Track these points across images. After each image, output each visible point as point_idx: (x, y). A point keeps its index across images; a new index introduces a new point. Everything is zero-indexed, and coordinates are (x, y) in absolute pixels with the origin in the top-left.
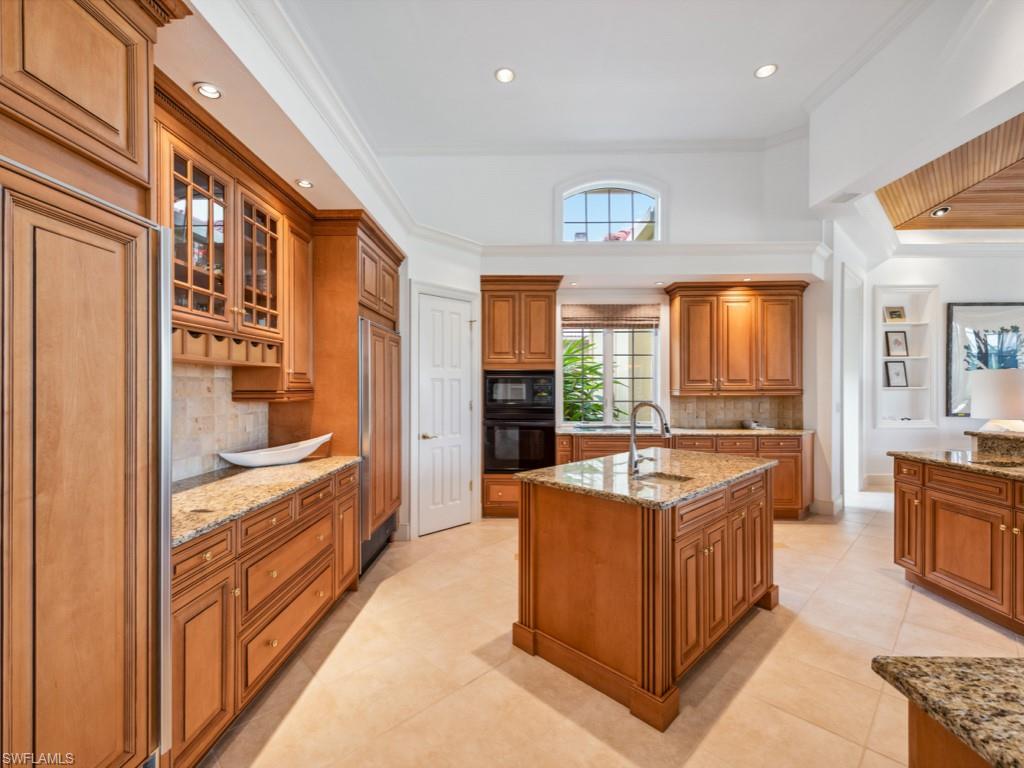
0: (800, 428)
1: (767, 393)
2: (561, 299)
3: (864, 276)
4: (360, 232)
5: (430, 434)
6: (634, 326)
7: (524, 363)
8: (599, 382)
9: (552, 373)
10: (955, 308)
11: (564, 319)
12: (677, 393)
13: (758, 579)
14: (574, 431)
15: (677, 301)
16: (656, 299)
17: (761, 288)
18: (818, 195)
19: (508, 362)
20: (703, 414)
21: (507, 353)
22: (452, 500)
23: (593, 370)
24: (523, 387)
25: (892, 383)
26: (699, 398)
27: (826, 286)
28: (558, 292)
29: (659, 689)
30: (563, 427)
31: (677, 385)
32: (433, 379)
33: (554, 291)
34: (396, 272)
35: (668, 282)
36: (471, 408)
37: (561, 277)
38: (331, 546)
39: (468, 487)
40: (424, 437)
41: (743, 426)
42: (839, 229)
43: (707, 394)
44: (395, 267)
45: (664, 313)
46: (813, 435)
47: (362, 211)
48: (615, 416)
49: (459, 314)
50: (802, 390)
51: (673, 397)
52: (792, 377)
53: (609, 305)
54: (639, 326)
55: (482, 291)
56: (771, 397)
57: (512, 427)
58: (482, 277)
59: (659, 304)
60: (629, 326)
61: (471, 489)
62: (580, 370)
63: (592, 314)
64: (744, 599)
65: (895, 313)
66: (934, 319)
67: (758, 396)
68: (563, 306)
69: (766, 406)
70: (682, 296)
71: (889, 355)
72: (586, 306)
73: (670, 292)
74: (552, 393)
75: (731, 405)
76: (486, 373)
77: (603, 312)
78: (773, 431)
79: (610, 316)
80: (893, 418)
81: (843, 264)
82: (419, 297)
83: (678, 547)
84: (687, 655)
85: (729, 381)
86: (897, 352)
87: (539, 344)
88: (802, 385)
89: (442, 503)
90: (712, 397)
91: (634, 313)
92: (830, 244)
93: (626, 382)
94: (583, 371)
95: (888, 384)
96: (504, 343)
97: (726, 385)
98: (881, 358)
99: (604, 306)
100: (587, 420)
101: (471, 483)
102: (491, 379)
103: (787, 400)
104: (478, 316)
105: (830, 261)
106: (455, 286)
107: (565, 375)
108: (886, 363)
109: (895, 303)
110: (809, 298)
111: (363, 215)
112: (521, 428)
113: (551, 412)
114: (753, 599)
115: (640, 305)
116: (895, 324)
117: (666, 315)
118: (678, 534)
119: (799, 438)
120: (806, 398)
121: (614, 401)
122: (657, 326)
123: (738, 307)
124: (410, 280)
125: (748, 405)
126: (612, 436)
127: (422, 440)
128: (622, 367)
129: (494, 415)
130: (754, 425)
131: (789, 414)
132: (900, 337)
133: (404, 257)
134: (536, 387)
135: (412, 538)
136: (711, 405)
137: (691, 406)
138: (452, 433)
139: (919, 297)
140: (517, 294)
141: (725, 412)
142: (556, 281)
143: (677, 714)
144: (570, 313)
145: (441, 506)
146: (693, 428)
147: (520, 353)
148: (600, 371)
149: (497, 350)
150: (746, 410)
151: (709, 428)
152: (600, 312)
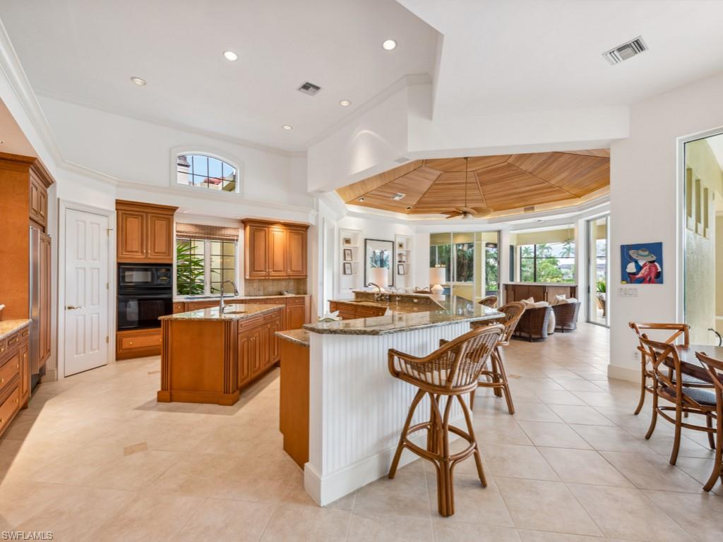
0: (305, 293)
1: (292, 277)
2: (176, 219)
3: (335, 223)
4: (31, 171)
5: (75, 306)
6: (223, 239)
7: (150, 258)
8: (201, 271)
9: (171, 265)
10: (368, 241)
11: (177, 232)
12: (248, 277)
13: (276, 353)
14: (185, 300)
15: (248, 228)
16: (236, 225)
17: (289, 226)
18: (311, 188)
19: (139, 258)
20: (262, 288)
21: (136, 252)
22: (92, 349)
23: (197, 263)
24: (149, 273)
25: (347, 273)
26: (259, 280)
27: (316, 227)
28: (174, 216)
29: (231, 391)
30: (177, 298)
31: (248, 273)
32: (77, 268)
33: (173, 215)
34: (46, 192)
35: (243, 217)
36: (108, 287)
37: (177, 208)
38: (18, 373)
39: (105, 341)
40: (70, 308)
41: (281, 294)
42: (321, 202)
43: (263, 278)
44: (45, 188)
45: (241, 233)
46: (311, 297)
47: (36, 158)
48: (212, 292)
49: (99, 225)
50: (306, 276)
51: (245, 279)
52: (302, 269)
53: (208, 226)
54: (226, 239)
55: (117, 209)
56: (294, 279)
57: (133, 299)
58: (117, 200)
59: (238, 228)
60: (221, 239)
61: (108, 341)
62: (187, 263)
63: (197, 230)
64: (269, 361)
65: (348, 241)
66: (360, 244)
67: (288, 278)
68: (177, 223)
69: (292, 283)
70: (250, 226)
71: (345, 260)
72: (193, 225)
73: (245, 222)
74: (170, 277)
75: (275, 283)
76: (119, 265)
77: (204, 230)
78: (293, 295)
79: (209, 232)
80: (346, 289)
81: (324, 219)
82: (66, 211)
83: (240, 336)
84: (243, 380)
85: (274, 271)
86: (348, 258)
87: (161, 247)
88: (306, 273)
89: (84, 353)
90: (265, 279)
91: (224, 232)
92: (317, 210)
93: (219, 271)
94: (190, 264)
95: (345, 273)
96: (135, 244)
97: (273, 273)
98: (342, 262)
99: (205, 226)
100: (193, 293)
101: (108, 338)
102: (122, 268)
103: (300, 281)
104: (113, 225)
105: (317, 217)
106: (95, 205)
107: (178, 266)
108: (344, 264)
109: (347, 237)
110: (309, 232)
111: (36, 161)
112: (139, 300)
113: (170, 289)
114: (273, 362)
115: (227, 228)
116: (347, 246)
117: (242, 235)
118: (240, 331)
119: (303, 298)
120: (308, 279)
121: (211, 282)
122: (237, 240)
123: (278, 234)
124: (59, 199)
125: (284, 283)
126: (209, 301)
127: (67, 310)
128: (217, 262)
129: (125, 292)
130: (286, 293)
131: (302, 287)
132: (349, 252)
133: (53, 182)
134: (159, 274)
135: (59, 378)
136: (267, 284)
137: (256, 284)
138: (92, 304)
139: (356, 235)
140: (144, 214)
141: (272, 288)
142: (173, 209)
143: (238, 400)
144: (182, 228)
145: (83, 355)
146: (256, 296)
147: (147, 252)
148: (202, 264)
149: (129, 249)
150: (282, 286)
151: (264, 295)
152: (202, 230)
